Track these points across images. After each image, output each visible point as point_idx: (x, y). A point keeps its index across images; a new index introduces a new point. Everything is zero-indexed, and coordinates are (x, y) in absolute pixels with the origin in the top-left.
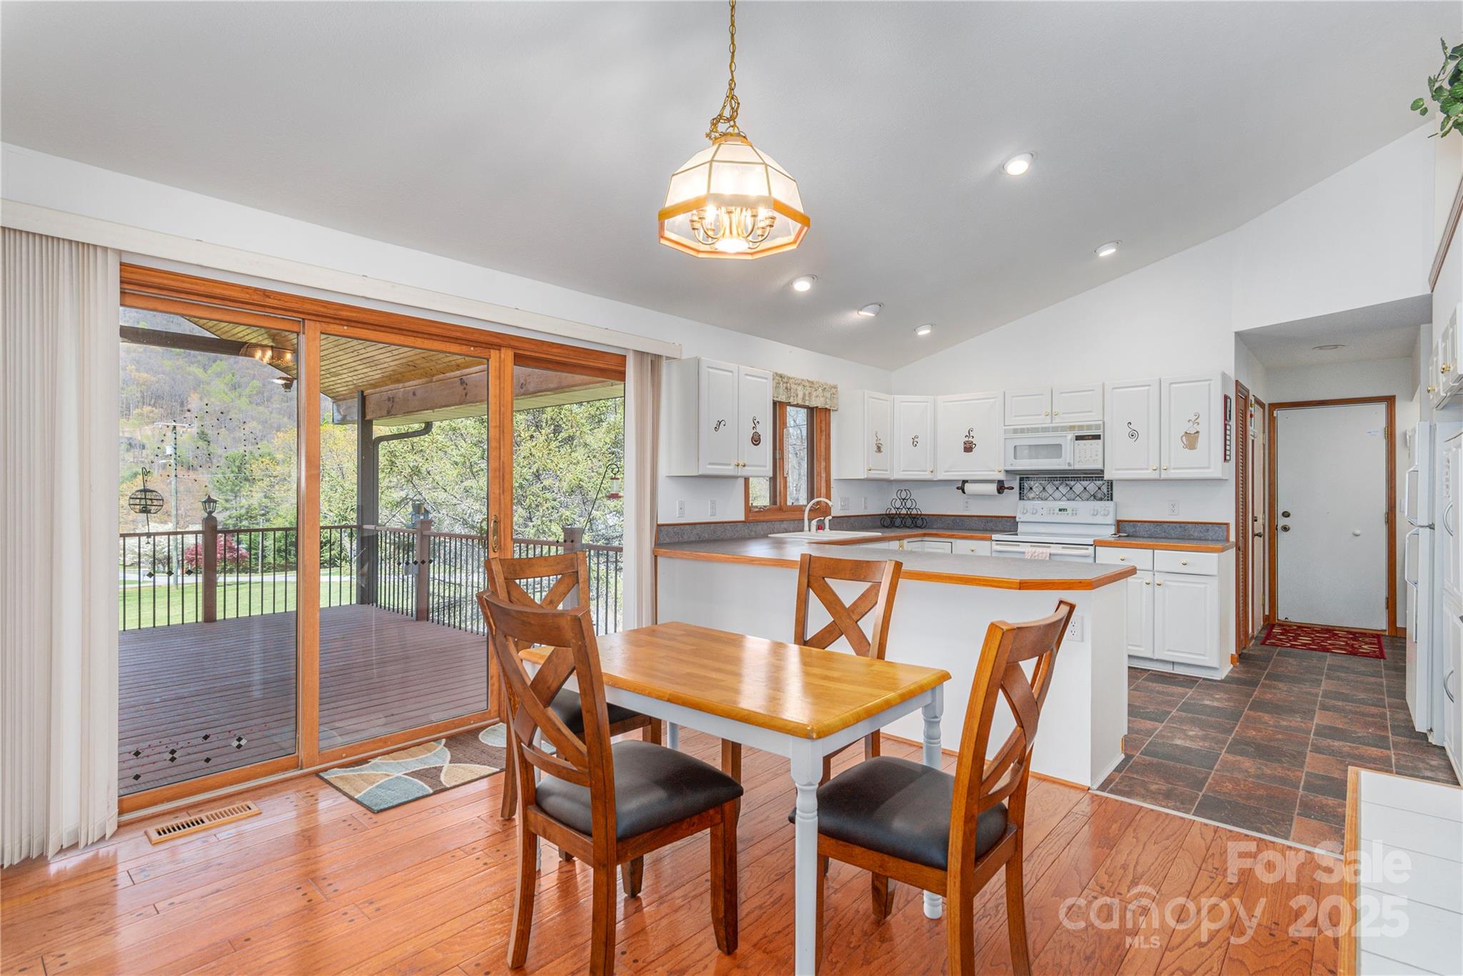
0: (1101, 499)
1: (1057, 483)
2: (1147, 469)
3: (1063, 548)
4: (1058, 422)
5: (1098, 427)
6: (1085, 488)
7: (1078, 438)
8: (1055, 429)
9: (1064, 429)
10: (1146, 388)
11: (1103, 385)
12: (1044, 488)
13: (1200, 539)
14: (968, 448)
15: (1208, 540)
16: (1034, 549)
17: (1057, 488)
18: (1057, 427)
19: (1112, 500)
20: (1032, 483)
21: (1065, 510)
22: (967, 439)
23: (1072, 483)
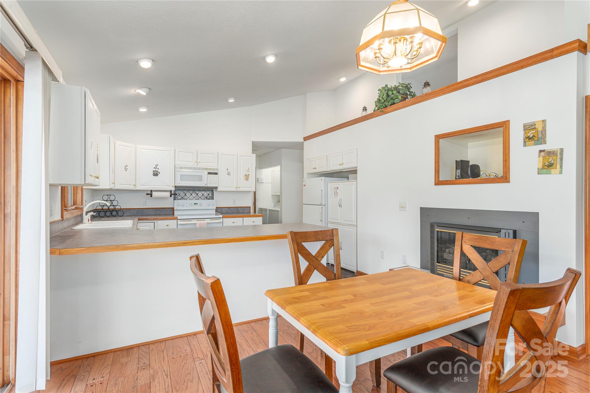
0: (209, 199)
1: (191, 192)
2: (233, 187)
3: (211, 220)
4: (200, 166)
5: (217, 169)
6: (203, 194)
7: (209, 173)
8: (199, 169)
9: (203, 169)
10: (233, 156)
11: (218, 153)
12: (185, 194)
13: (242, 213)
14: (156, 174)
15: (244, 213)
16: (200, 222)
17: (191, 194)
18: (200, 168)
19: (213, 199)
20: (180, 192)
21: (197, 204)
22: (155, 169)
23: (198, 192)
